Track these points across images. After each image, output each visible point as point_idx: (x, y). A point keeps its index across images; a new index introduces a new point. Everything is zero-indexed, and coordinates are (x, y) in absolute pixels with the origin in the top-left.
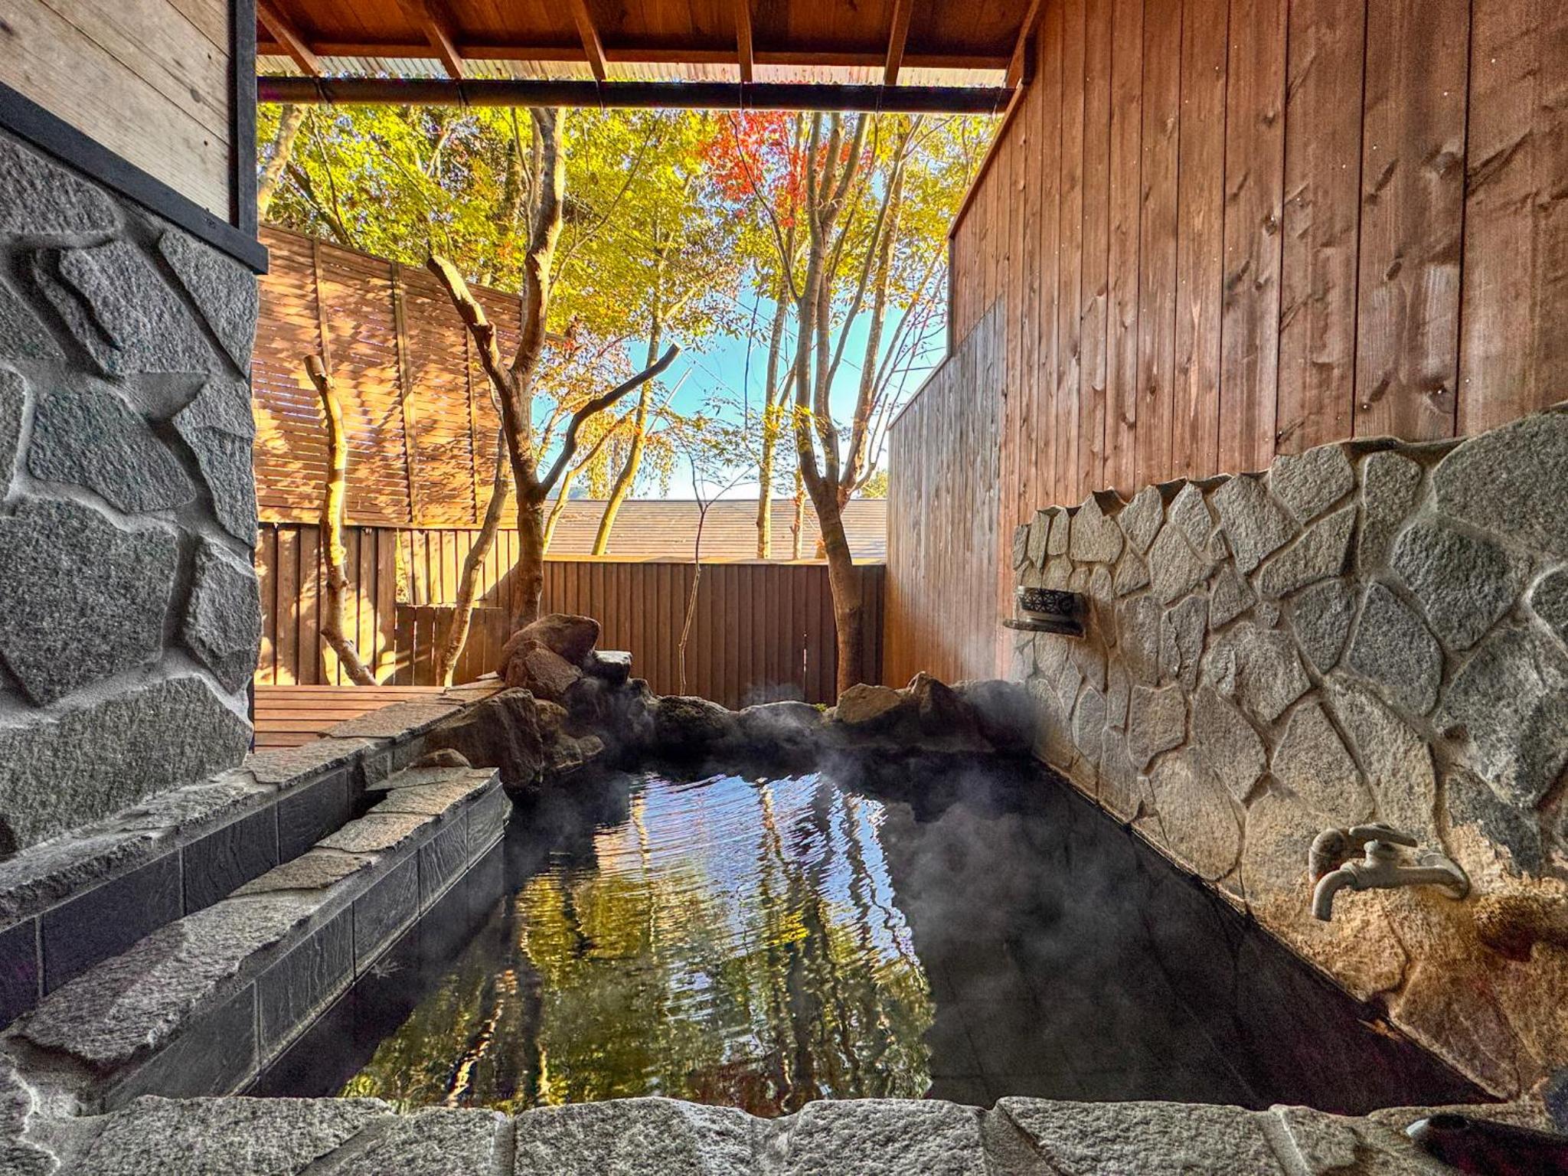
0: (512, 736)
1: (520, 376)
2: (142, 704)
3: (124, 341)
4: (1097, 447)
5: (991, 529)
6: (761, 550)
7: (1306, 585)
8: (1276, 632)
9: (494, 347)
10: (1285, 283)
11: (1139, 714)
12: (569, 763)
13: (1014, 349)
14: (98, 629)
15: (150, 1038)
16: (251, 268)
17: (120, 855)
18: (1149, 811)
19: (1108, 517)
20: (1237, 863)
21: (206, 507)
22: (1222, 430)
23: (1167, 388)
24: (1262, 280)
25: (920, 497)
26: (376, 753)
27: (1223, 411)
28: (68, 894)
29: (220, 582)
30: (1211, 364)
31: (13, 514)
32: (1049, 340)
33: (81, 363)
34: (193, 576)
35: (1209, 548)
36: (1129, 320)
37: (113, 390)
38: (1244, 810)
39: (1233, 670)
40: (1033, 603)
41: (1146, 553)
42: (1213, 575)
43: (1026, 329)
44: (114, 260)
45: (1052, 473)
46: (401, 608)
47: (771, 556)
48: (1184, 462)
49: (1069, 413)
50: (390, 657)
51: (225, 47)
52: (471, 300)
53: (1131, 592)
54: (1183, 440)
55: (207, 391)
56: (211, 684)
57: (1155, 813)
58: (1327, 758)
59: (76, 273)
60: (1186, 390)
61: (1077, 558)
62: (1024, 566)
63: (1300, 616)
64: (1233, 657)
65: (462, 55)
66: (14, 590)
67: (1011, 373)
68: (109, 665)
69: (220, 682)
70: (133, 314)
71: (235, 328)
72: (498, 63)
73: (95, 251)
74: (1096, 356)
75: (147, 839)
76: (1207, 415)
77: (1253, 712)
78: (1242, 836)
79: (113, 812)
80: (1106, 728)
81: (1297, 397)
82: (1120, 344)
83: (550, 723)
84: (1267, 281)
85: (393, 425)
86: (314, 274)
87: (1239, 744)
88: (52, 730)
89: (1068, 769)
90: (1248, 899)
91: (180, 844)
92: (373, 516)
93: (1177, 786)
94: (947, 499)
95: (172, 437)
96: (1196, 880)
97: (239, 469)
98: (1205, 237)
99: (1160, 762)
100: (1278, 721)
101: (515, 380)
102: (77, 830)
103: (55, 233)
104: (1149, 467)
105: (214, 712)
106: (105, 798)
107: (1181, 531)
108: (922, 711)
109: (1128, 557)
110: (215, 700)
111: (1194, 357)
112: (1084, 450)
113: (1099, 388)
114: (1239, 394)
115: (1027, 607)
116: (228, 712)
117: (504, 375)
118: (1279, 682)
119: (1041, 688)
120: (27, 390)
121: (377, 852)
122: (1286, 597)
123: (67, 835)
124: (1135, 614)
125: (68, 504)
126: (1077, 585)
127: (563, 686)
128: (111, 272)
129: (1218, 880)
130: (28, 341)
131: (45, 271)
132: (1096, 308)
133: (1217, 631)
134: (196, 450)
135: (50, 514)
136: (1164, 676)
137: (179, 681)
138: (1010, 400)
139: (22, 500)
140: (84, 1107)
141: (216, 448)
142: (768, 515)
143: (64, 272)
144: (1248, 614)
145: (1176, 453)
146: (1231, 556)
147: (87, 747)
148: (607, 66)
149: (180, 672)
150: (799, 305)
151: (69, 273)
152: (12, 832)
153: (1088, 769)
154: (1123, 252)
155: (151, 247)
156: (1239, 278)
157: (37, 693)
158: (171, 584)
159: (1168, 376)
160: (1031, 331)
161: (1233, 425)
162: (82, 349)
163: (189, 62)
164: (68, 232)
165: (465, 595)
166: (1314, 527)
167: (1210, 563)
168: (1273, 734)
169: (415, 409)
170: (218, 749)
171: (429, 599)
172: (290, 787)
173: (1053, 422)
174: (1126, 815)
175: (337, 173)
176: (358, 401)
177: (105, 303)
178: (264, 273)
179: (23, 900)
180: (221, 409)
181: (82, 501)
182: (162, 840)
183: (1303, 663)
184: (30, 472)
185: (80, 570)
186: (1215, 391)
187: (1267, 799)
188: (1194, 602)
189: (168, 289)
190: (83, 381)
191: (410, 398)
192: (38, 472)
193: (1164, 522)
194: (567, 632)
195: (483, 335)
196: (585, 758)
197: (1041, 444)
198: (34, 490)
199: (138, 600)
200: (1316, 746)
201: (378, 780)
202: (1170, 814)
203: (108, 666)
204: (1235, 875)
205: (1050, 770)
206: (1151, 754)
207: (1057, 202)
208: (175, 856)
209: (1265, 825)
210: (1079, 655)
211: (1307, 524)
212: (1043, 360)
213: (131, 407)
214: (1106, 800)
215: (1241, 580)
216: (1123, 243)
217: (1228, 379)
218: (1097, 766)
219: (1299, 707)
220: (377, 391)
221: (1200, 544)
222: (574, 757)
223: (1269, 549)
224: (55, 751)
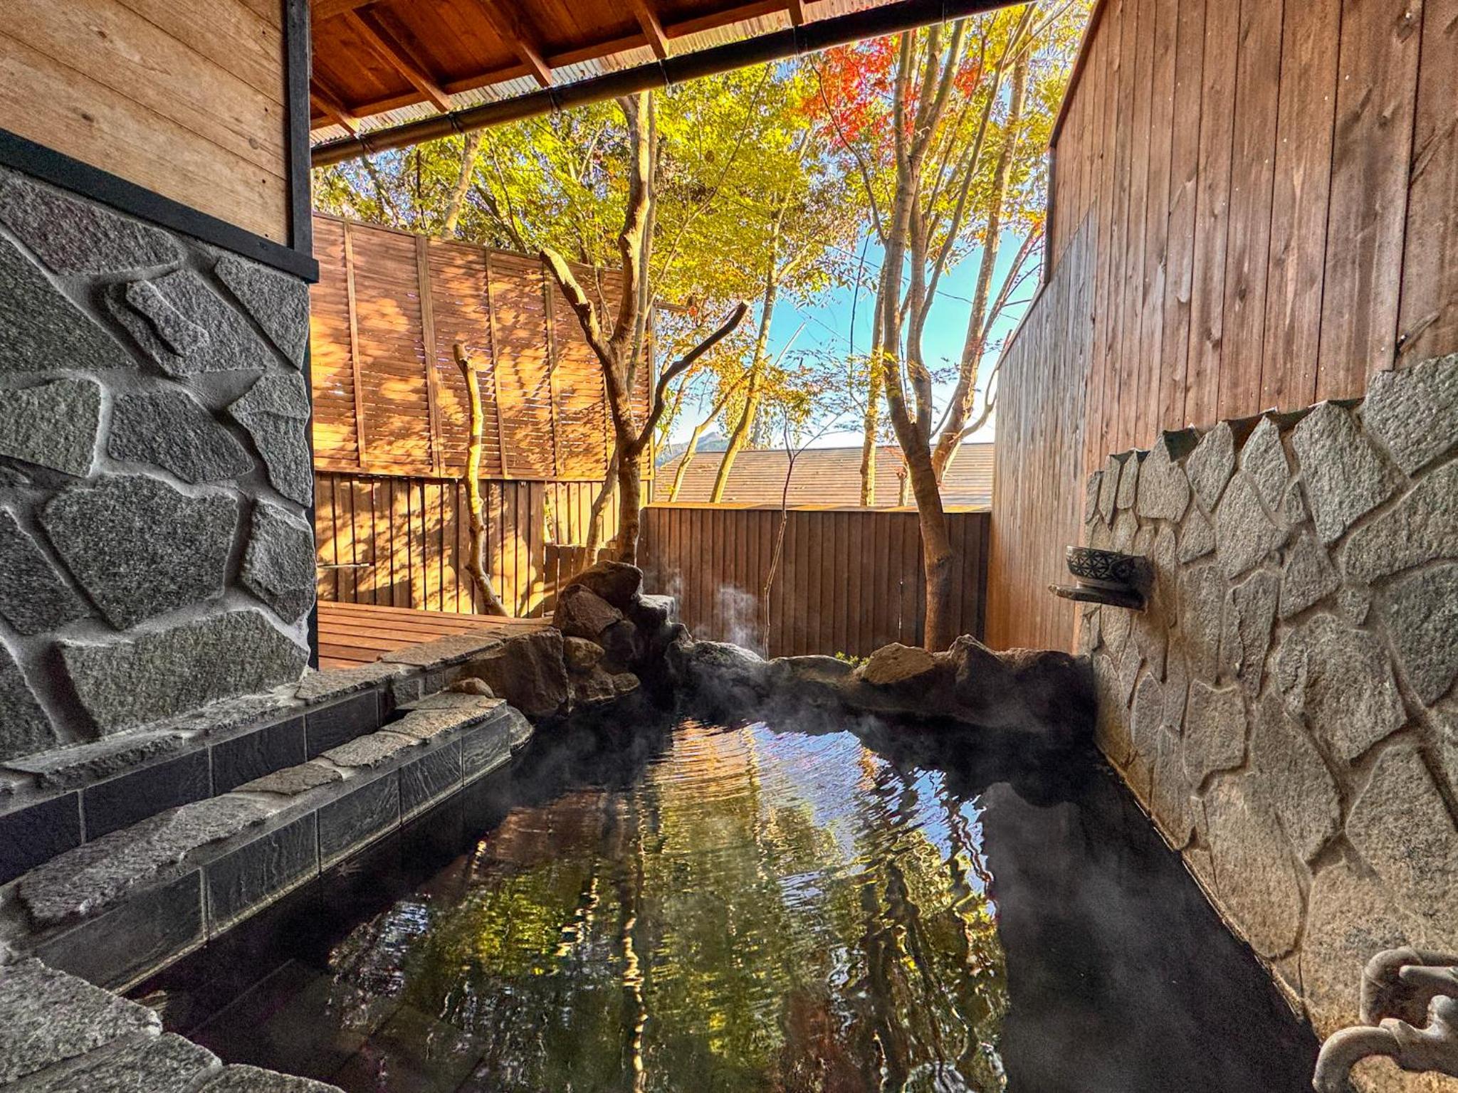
0: (538, 670)
1: (617, 346)
2: (205, 630)
3: (184, 349)
4: (1179, 376)
5: (1075, 476)
6: (864, 497)
7: (1408, 569)
8: (1366, 633)
9: (594, 322)
10: (1421, 110)
11: (1195, 718)
12: (601, 697)
13: (1103, 264)
14: (167, 573)
15: (82, 908)
16: (303, 279)
17: (152, 750)
18: (1202, 842)
19: (1176, 463)
20: (1296, 946)
21: (264, 476)
22: (1324, 340)
23: (1259, 290)
24: (1387, 113)
25: (1019, 440)
26: (407, 678)
27: (1326, 313)
28: (103, 777)
29: (275, 535)
30: (1314, 249)
31: (94, 486)
32: (1137, 247)
33: (150, 369)
34: (250, 532)
35: (1285, 507)
36: (1220, 206)
37: (179, 388)
38: (1310, 876)
39: (1303, 679)
40: (1080, 566)
41: (1213, 511)
42: (1287, 545)
43: (1115, 234)
44: (175, 286)
45: (1134, 408)
46: (550, 548)
47: (873, 503)
48: (1274, 386)
49: (1153, 334)
50: (540, 587)
51: (281, 100)
52: (573, 284)
53: (1194, 561)
54: (1274, 359)
55: (262, 383)
56: (268, 616)
57: (1207, 848)
58: (1424, 835)
59: (140, 300)
60: (1281, 290)
61: (1142, 514)
62: (1095, 521)
63: (1398, 612)
64: (1305, 659)
65: (550, 66)
66: (96, 544)
67: (1100, 292)
68: (176, 600)
69: (278, 614)
70: (192, 326)
71: (287, 329)
72: (581, 64)
73: (158, 280)
74: (1182, 258)
75: (176, 738)
76: (1306, 320)
77: (1326, 741)
78: (1304, 911)
79: (182, 712)
80: (1162, 727)
81: (1431, 280)
82: (1209, 239)
83: (583, 660)
84: (1394, 113)
85: (544, 394)
86: (486, 277)
87: (1308, 783)
88: (128, 649)
89: (1125, 766)
90: (1307, 1001)
91: (209, 745)
92: (526, 472)
93: (1233, 820)
94: (1040, 443)
95: (229, 421)
96: (1246, 949)
97: (292, 444)
98: (1313, 72)
99: (1216, 783)
100: (1359, 762)
101: (613, 350)
102: (152, 724)
103: (127, 271)
104: (1235, 397)
105: (271, 638)
106: (174, 701)
107: (1252, 481)
108: (959, 679)
109: (1194, 514)
110: (272, 628)
111: (1293, 244)
112: (1166, 380)
113: (1184, 300)
114: (1349, 284)
115: (1076, 570)
116: (285, 639)
117: (603, 346)
118: (1363, 706)
119: (1104, 664)
120: (104, 392)
121: (353, 767)
122: (1380, 583)
123: (142, 727)
124: (1199, 589)
125: (140, 478)
126: (1141, 550)
127: (601, 626)
128: (173, 295)
129: (1273, 959)
130: (105, 355)
131: (116, 301)
132: (1185, 196)
133: (1288, 621)
134: (252, 431)
135: (124, 487)
136: (1225, 674)
137: (238, 613)
138: (1098, 325)
139: (102, 477)
140: (16, 954)
141: (271, 429)
142: (871, 463)
143: (130, 300)
144: (1328, 602)
145: (1266, 377)
146: (1310, 519)
147: (158, 662)
148: (666, 44)
149: (239, 606)
150: (887, 247)
151: (134, 299)
152: (95, 723)
153: (1143, 771)
154: (1217, 117)
155: (209, 271)
156: (1357, 117)
157: (116, 620)
158: (232, 538)
159: (1260, 275)
160: (1120, 239)
161: (1339, 332)
162: (150, 358)
163: (247, 117)
164: (138, 268)
165: (593, 538)
166: (1424, 481)
167: (1284, 528)
168: (1354, 778)
169: (560, 380)
170: (276, 667)
171: (570, 541)
172: (318, 703)
173: (1136, 348)
174: (1177, 839)
175: (513, 190)
176: (516, 378)
177: (167, 321)
178: (315, 281)
179: (69, 778)
180: (275, 396)
181: (153, 476)
182: (192, 740)
183: (1398, 683)
184: (109, 455)
185: (150, 528)
186: (1317, 287)
187: (1338, 868)
188: (1262, 579)
189: (225, 303)
190: (153, 383)
191: (557, 371)
192: (116, 455)
193: (1235, 470)
194: (611, 577)
195: (583, 312)
196: (620, 693)
197: (1125, 375)
198: (114, 469)
199: (202, 550)
200: (1410, 811)
201: (408, 701)
202: (1224, 853)
203: (176, 602)
204: (1293, 960)
205: (1107, 763)
206: (1206, 771)
207: (1150, 71)
208: (204, 753)
209: (1335, 906)
210: (1140, 634)
211: (1416, 475)
212: (1130, 273)
213: (195, 400)
214: (1157, 815)
215: (1321, 553)
216: (1217, 105)
217: (1335, 266)
218: (1151, 770)
219: (1390, 749)
220: (530, 367)
221: (1273, 500)
222: (606, 691)
223: (1359, 510)
224: (132, 665)
